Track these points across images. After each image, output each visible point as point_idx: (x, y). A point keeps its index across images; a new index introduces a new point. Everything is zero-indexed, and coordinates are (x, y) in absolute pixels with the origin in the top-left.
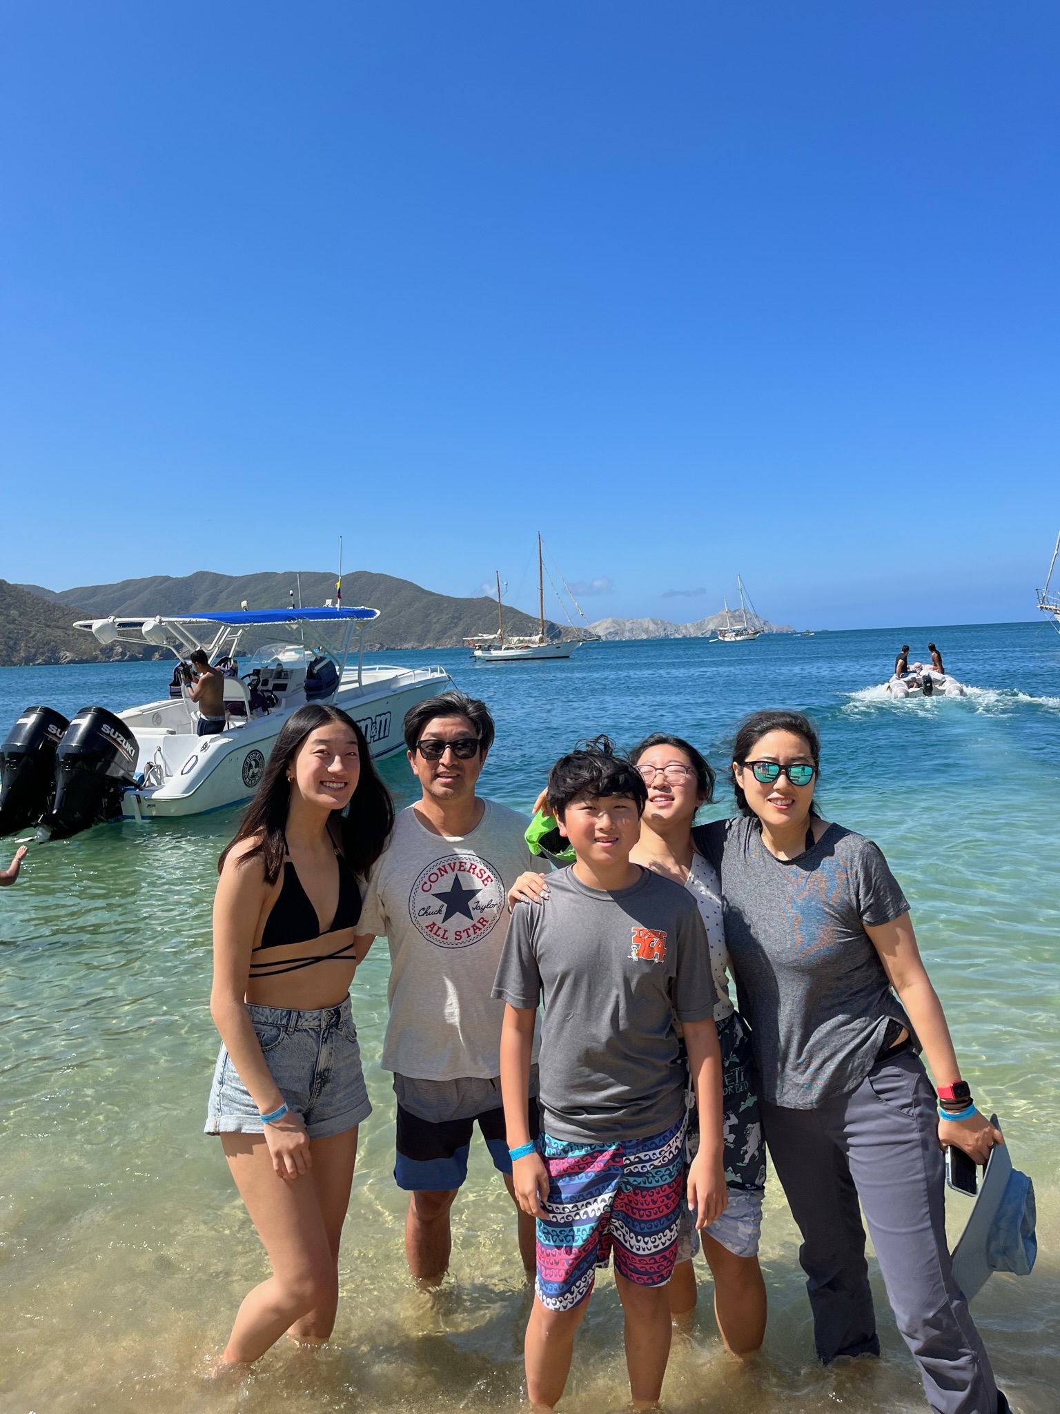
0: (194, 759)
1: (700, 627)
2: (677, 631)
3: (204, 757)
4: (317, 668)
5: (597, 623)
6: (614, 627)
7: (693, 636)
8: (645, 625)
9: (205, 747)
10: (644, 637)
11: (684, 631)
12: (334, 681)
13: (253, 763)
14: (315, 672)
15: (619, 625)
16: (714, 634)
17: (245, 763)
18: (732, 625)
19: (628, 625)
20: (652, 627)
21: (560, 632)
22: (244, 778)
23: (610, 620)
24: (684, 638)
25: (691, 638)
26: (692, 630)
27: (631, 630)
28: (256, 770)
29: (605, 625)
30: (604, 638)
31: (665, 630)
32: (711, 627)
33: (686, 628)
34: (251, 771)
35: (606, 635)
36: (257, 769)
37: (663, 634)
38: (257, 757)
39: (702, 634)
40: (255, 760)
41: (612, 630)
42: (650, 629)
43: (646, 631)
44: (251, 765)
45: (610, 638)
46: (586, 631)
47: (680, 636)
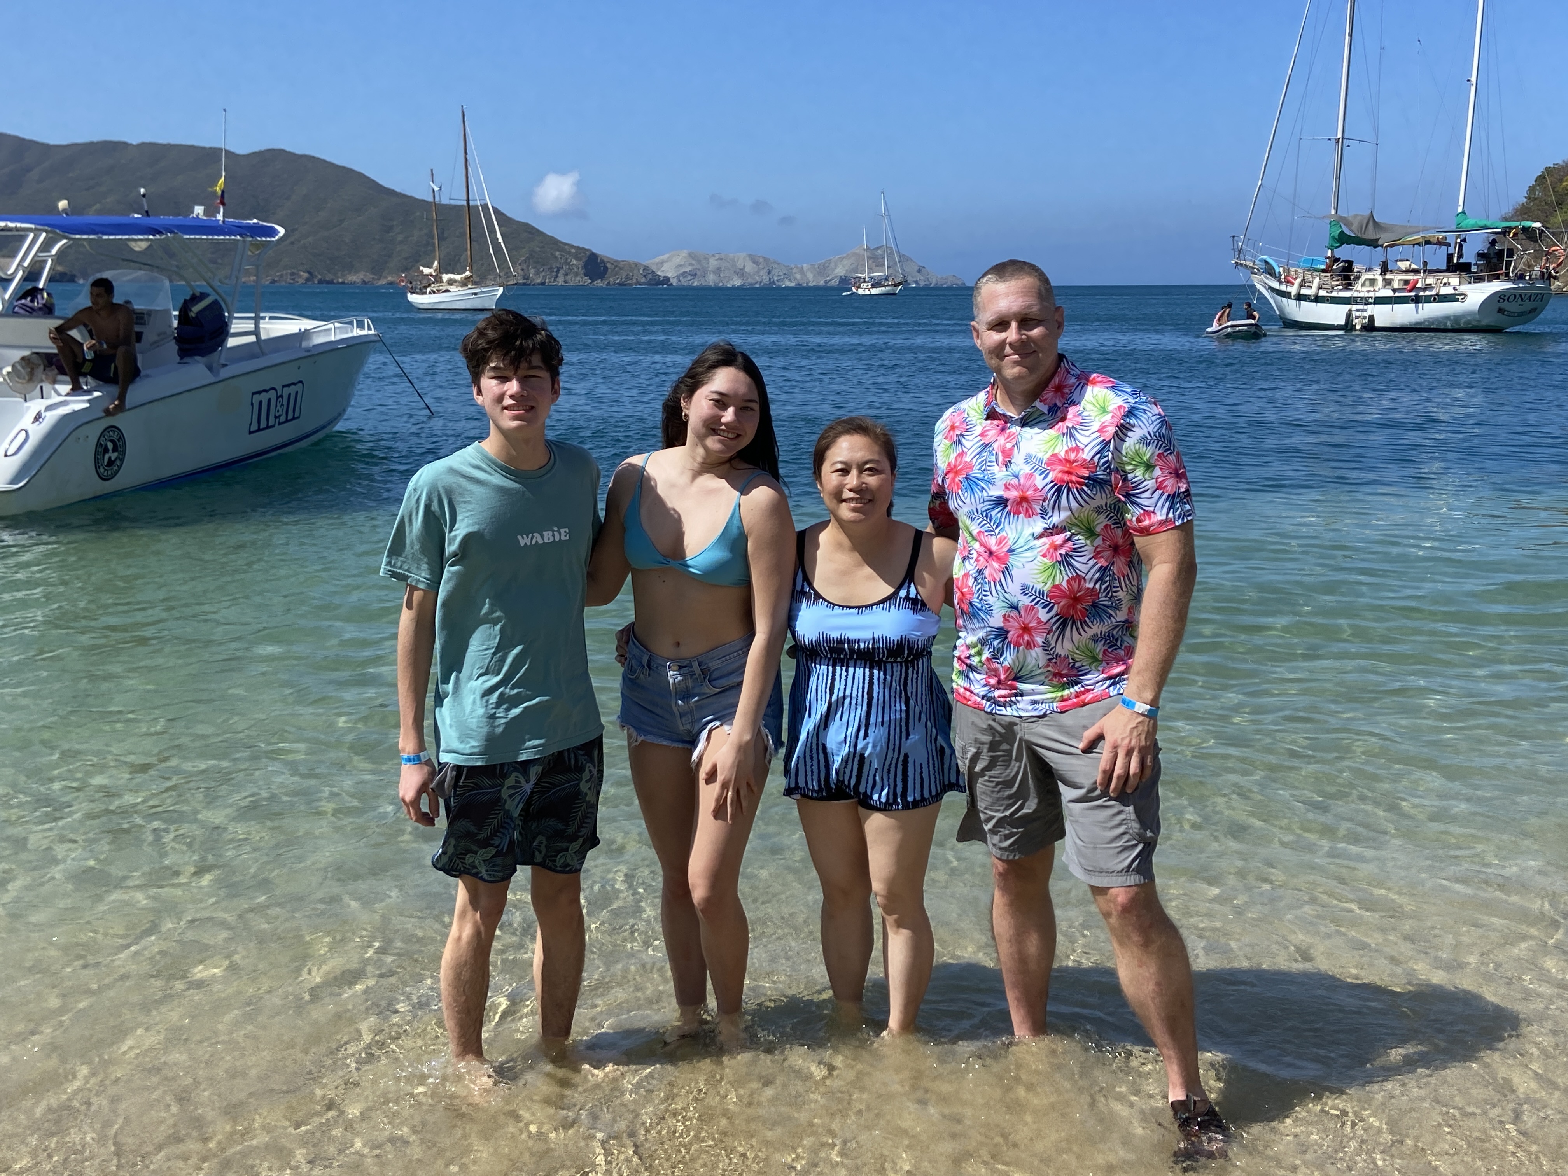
0: (23, 435)
1: (823, 269)
2: (787, 276)
3: (37, 432)
4: (196, 309)
5: (666, 256)
6: (691, 264)
7: (811, 284)
8: (740, 265)
9: (38, 418)
10: (738, 282)
11: (798, 276)
12: (222, 331)
13: (110, 446)
14: (192, 314)
15: (699, 261)
16: (845, 283)
17: (99, 444)
18: (871, 270)
19: (713, 263)
20: (750, 267)
21: (606, 269)
22: (97, 468)
23: (684, 253)
24: (799, 288)
25: (808, 288)
26: (810, 276)
27: (718, 271)
28: (114, 456)
29: (677, 260)
30: (674, 282)
31: (769, 273)
32: (840, 271)
33: (802, 271)
34: (107, 456)
35: (678, 277)
36: (116, 454)
37: (766, 279)
38: (115, 437)
39: (826, 282)
40: (112, 441)
41: (688, 269)
42: (747, 270)
43: (741, 273)
44: (106, 450)
45: (685, 282)
46: (646, 268)
47: (793, 284)
